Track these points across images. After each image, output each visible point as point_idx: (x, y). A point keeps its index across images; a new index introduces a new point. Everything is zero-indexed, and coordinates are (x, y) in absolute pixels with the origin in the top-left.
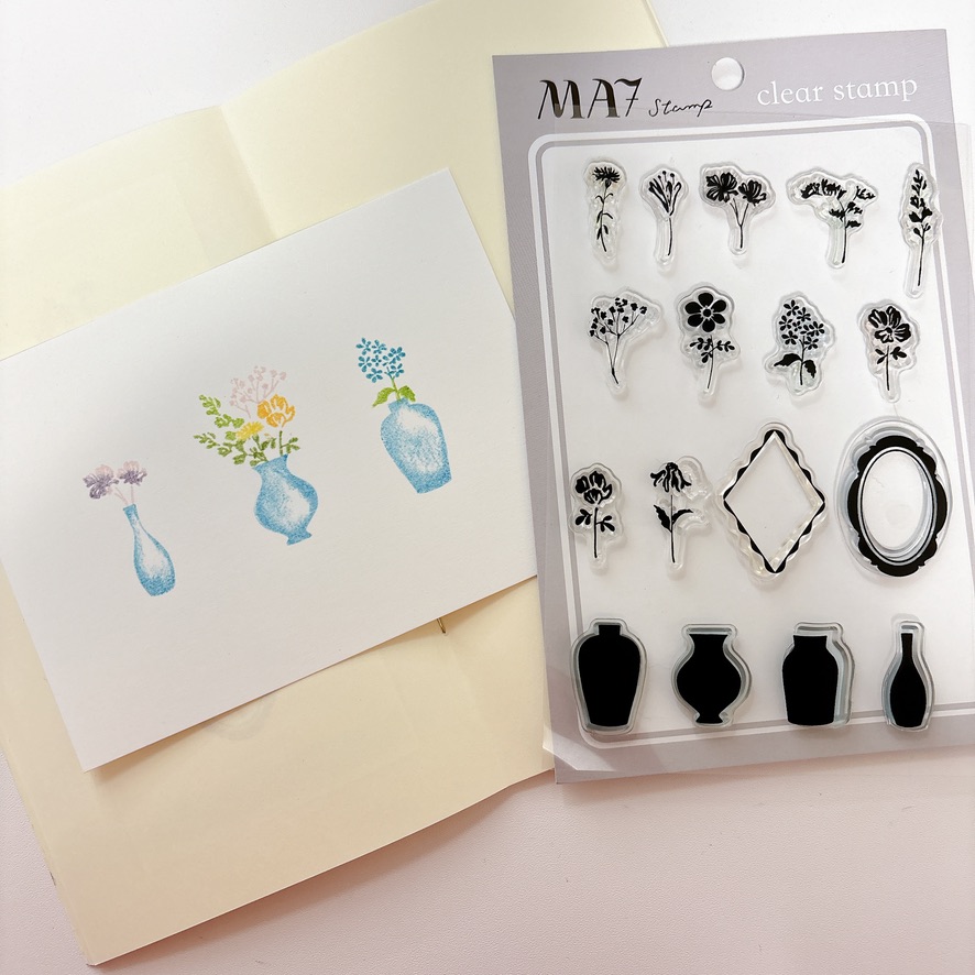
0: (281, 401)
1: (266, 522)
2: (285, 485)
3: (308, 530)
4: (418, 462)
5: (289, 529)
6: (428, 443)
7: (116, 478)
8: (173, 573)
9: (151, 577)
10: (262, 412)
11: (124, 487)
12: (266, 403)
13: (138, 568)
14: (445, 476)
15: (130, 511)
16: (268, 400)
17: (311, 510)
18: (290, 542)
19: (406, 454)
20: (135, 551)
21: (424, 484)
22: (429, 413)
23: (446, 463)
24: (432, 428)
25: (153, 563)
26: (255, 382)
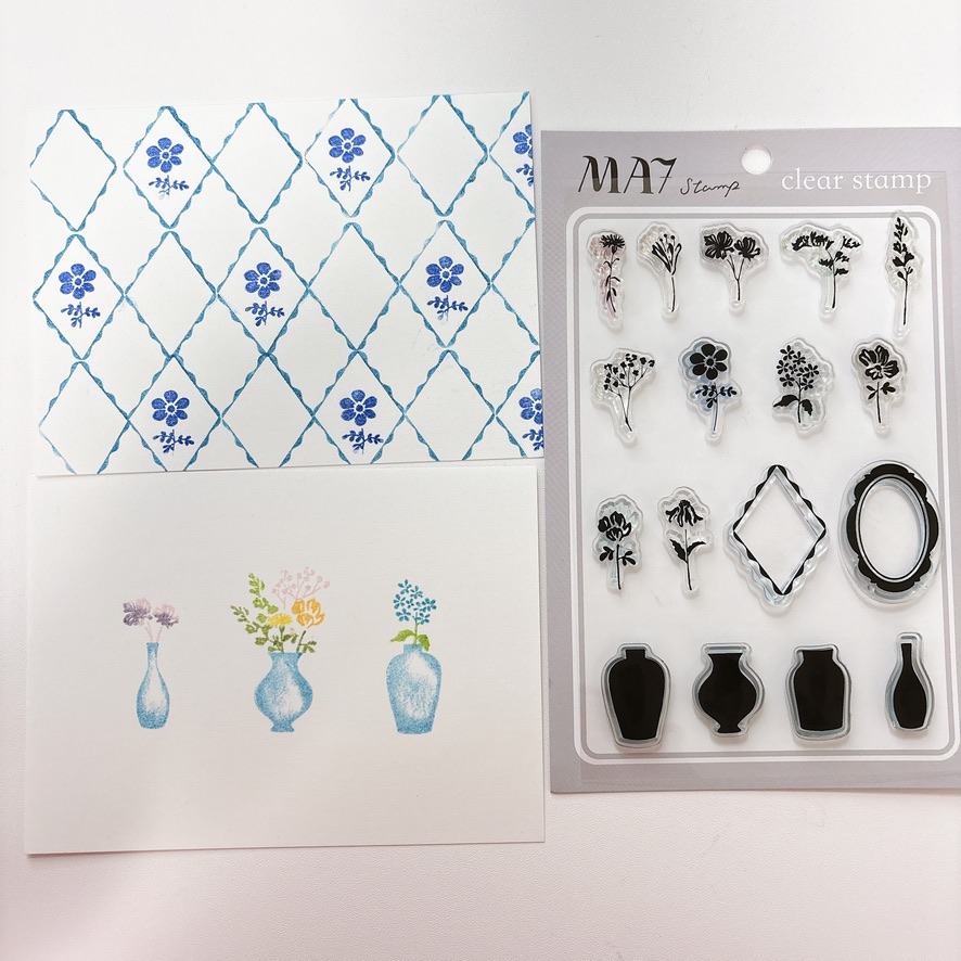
0: (316, 606)
1: (261, 703)
2: (289, 678)
3: (293, 725)
4: (409, 705)
5: (278, 717)
6: (424, 691)
7: (151, 614)
8: (167, 714)
9: (147, 710)
10: (296, 609)
11: (155, 625)
12: (302, 602)
13: (139, 698)
14: (426, 726)
15: (152, 648)
16: (306, 600)
17: (302, 709)
18: (274, 729)
19: (402, 694)
20: (143, 683)
21: (407, 726)
22: (435, 666)
23: (432, 715)
24: (433, 680)
25: (154, 698)
26: (301, 580)
